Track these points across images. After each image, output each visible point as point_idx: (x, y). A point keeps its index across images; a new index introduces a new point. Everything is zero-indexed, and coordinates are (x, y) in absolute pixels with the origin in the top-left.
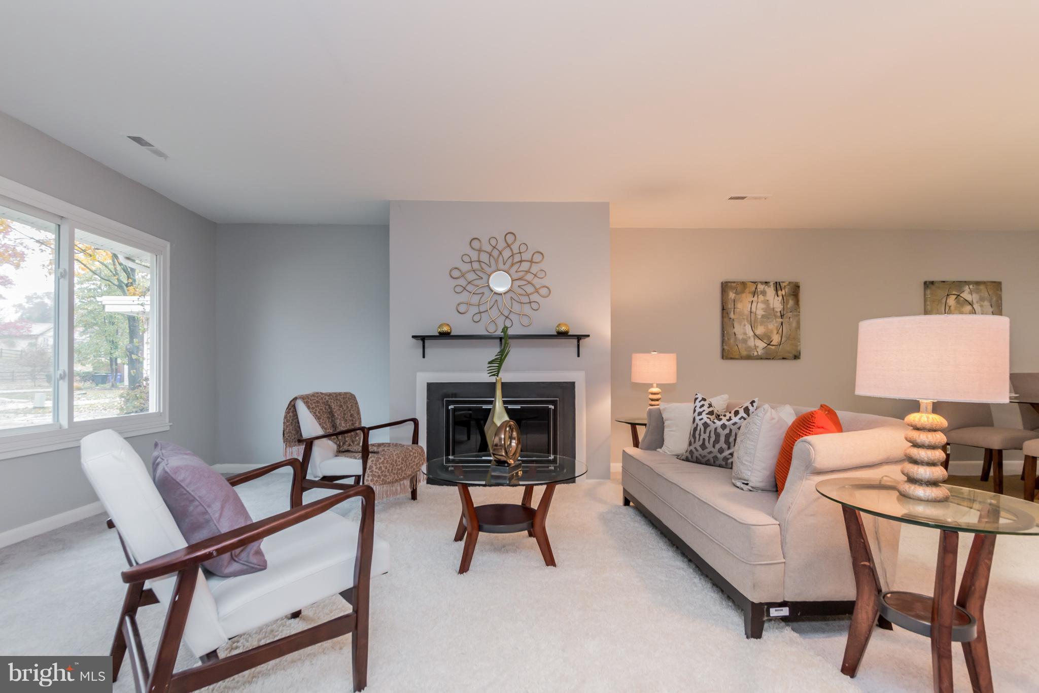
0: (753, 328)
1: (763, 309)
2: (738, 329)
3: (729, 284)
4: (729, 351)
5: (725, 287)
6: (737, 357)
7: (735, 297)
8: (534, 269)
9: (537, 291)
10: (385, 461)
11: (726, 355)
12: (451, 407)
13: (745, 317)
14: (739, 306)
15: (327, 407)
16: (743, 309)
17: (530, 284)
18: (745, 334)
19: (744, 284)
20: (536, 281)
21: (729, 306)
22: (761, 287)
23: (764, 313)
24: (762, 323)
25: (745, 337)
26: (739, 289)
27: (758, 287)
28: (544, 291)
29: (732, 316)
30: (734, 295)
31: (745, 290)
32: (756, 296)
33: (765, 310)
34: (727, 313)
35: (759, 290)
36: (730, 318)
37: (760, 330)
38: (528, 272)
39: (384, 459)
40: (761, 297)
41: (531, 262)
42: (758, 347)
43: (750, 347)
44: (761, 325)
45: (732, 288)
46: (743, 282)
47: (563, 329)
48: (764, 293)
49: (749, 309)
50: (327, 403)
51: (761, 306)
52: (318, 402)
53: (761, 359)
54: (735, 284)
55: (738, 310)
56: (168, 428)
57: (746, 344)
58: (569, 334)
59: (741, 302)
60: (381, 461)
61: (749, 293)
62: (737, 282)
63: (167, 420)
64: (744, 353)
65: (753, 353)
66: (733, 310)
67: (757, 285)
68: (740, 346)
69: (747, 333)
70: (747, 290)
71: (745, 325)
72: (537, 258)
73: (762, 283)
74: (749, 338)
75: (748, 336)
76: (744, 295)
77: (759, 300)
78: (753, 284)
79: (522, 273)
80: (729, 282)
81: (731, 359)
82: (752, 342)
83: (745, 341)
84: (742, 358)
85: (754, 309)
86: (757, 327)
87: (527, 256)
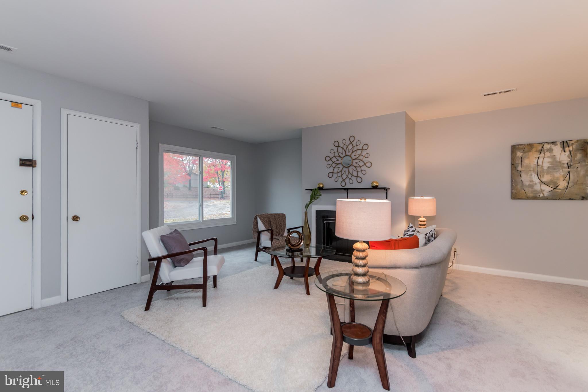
0: (539, 177)
1: (549, 162)
2: (525, 178)
3: (517, 146)
4: (517, 194)
5: (514, 148)
6: (524, 198)
7: (523, 155)
8: (364, 153)
9: (365, 164)
10: (279, 243)
11: (515, 196)
12: (325, 222)
13: (532, 169)
14: (526, 161)
15: (269, 220)
16: (530, 164)
17: (361, 161)
18: (532, 181)
19: (531, 146)
20: (365, 160)
21: (517, 162)
22: (547, 146)
23: (550, 165)
24: (548, 173)
25: (531, 183)
26: (526, 149)
27: (545, 147)
28: (368, 165)
29: (519, 168)
30: (521, 154)
31: (532, 149)
32: (542, 153)
33: (551, 163)
34: (515, 167)
35: (545, 148)
36: (518, 171)
37: (546, 178)
38: (360, 155)
39: (279, 242)
40: (548, 154)
41: (362, 150)
42: (544, 190)
43: (536, 191)
44: (547, 174)
45: (519, 149)
46: (530, 144)
47: (375, 184)
48: (550, 150)
49: (536, 163)
50: (269, 218)
51: (547, 160)
52: (265, 217)
53: (547, 199)
54: (522, 146)
55: (525, 164)
56: (236, 223)
57: (532, 188)
58: (378, 187)
59: (528, 158)
60: (277, 243)
61: (536, 151)
62: (524, 144)
63: (235, 221)
64: (531, 195)
65: (539, 195)
66: (520, 165)
67: (543, 145)
68: (526, 190)
69: (534, 180)
70: (534, 150)
71: (531, 175)
72: (365, 147)
73: (548, 143)
74: (536, 184)
75: (534, 182)
76: (531, 153)
77: (545, 156)
78: (540, 144)
79: (357, 156)
80: (517, 145)
81: (518, 199)
82: (538, 187)
83: (531, 186)
84: (528, 198)
85: (540, 162)
86: (543, 175)
87: (360, 147)
